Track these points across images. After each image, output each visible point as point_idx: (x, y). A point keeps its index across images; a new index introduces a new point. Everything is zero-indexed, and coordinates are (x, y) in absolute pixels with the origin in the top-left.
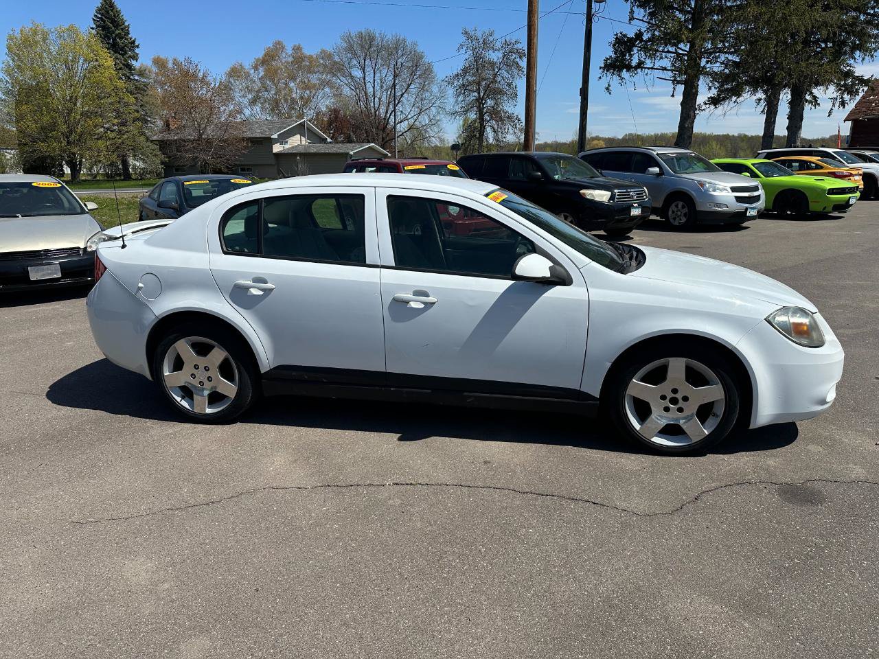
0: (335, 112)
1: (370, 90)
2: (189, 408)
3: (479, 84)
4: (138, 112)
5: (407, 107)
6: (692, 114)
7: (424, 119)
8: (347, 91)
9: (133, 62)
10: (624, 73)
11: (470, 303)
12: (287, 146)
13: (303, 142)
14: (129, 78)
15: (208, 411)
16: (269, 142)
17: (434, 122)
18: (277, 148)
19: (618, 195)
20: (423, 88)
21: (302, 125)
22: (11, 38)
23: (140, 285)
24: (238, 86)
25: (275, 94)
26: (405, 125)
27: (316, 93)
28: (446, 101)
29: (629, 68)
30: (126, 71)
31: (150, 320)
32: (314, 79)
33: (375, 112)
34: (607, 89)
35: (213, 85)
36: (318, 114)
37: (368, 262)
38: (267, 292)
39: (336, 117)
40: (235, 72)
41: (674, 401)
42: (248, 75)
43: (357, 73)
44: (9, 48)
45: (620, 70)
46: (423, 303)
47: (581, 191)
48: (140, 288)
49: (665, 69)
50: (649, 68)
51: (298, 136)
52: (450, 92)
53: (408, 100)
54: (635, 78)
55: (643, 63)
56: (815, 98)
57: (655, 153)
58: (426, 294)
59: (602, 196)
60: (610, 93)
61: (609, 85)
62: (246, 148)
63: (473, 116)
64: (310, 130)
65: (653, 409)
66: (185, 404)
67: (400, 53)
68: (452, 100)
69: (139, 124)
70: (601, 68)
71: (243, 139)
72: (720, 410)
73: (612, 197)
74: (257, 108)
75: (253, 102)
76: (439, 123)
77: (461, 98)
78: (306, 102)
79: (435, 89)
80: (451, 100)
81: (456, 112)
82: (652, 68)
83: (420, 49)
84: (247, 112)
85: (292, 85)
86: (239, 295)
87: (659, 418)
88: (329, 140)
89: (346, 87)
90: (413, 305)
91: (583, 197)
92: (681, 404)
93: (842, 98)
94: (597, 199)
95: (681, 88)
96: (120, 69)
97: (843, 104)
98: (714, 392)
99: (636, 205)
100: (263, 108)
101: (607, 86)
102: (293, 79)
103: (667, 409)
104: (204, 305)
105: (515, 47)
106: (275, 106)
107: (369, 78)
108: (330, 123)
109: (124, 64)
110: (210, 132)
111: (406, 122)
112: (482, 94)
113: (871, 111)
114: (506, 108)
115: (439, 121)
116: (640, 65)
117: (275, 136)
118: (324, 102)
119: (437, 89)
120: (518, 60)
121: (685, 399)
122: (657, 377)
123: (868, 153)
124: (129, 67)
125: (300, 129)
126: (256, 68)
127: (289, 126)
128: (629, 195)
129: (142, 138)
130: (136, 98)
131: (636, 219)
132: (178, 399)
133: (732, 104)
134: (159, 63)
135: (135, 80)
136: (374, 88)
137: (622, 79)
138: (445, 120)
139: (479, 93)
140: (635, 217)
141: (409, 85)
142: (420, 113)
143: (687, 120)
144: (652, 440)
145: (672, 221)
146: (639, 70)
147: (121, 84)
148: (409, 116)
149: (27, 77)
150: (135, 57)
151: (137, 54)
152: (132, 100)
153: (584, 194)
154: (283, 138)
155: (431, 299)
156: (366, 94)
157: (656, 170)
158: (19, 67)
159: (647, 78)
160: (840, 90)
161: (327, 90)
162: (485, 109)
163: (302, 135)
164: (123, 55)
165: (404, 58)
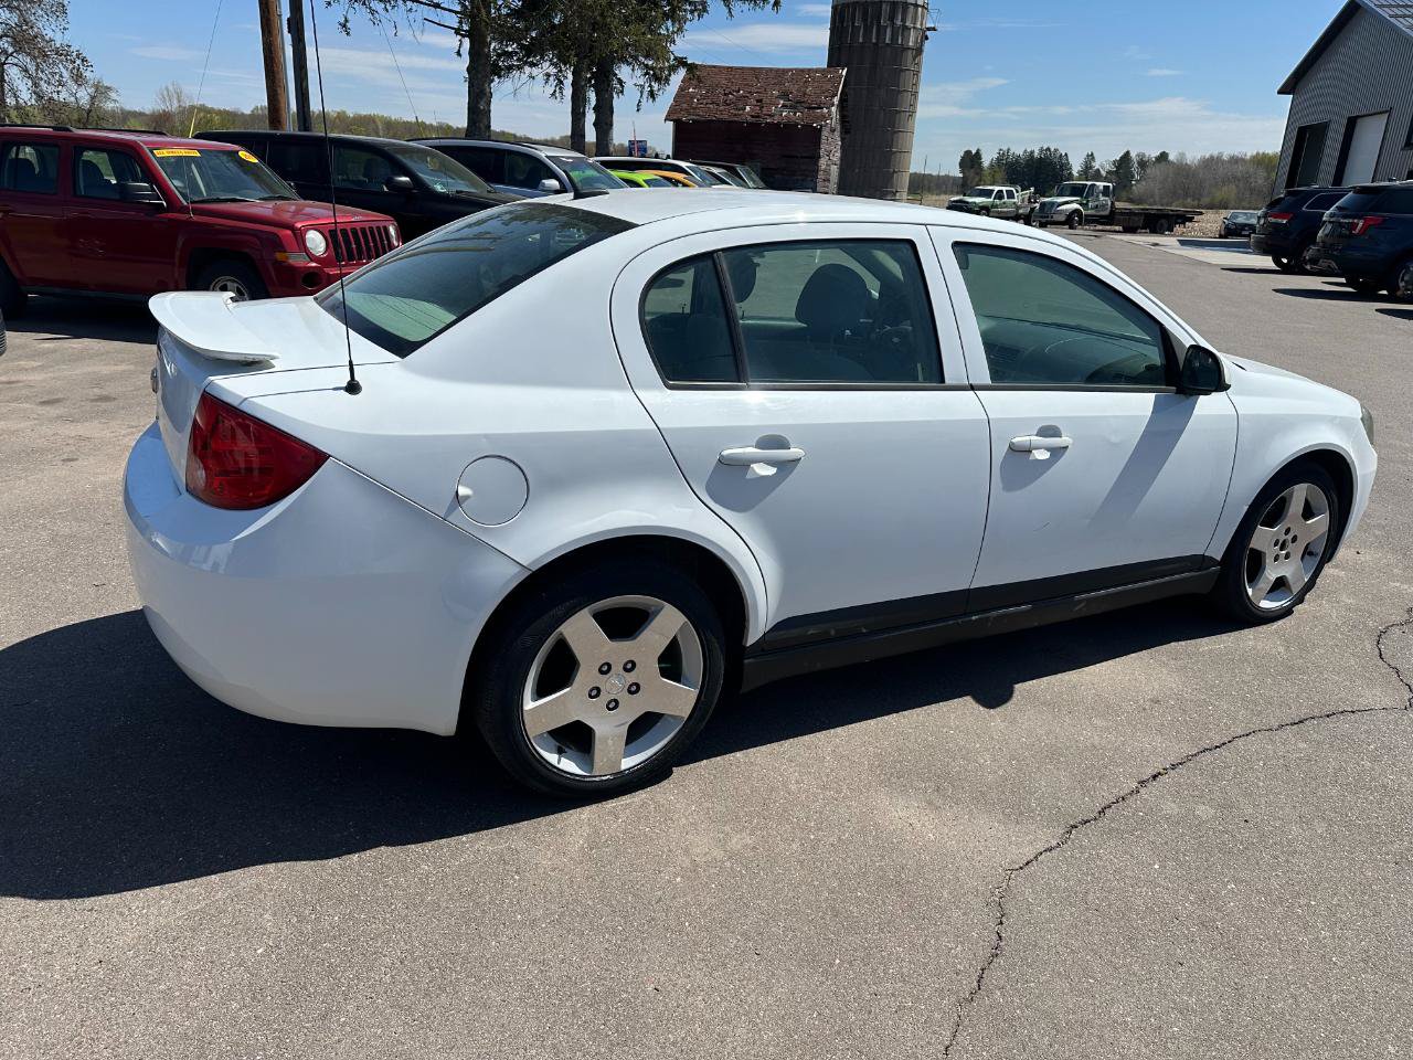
2: (578, 771)
6: (488, 90)
23: (463, 490)
31: (499, 579)
37: (949, 381)
38: (786, 467)
41: (1284, 545)
46: (1048, 449)
48: (461, 500)
49: (435, 5)
54: (393, 14)
56: (621, 82)
57: (543, 155)
58: (1052, 433)
60: (349, 34)
61: (346, 21)
65: (1266, 561)
66: (568, 765)
86: (729, 481)
87: (1270, 573)
90: (1037, 454)
92: (1290, 547)
93: (650, 86)
95: (467, 42)
97: (652, 95)
98: (1321, 523)
101: (342, 21)
103: (1277, 558)
104: (653, 517)
113: (694, 108)
114: (49, 34)
121: (1295, 539)
122: (1277, 515)
123: (715, 171)
132: (552, 758)
133: (524, 77)
137: (373, 12)
143: (481, 99)
144: (1261, 605)
155: (1063, 440)
157: (555, 183)
159: (411, 15)
160: (647, 73)
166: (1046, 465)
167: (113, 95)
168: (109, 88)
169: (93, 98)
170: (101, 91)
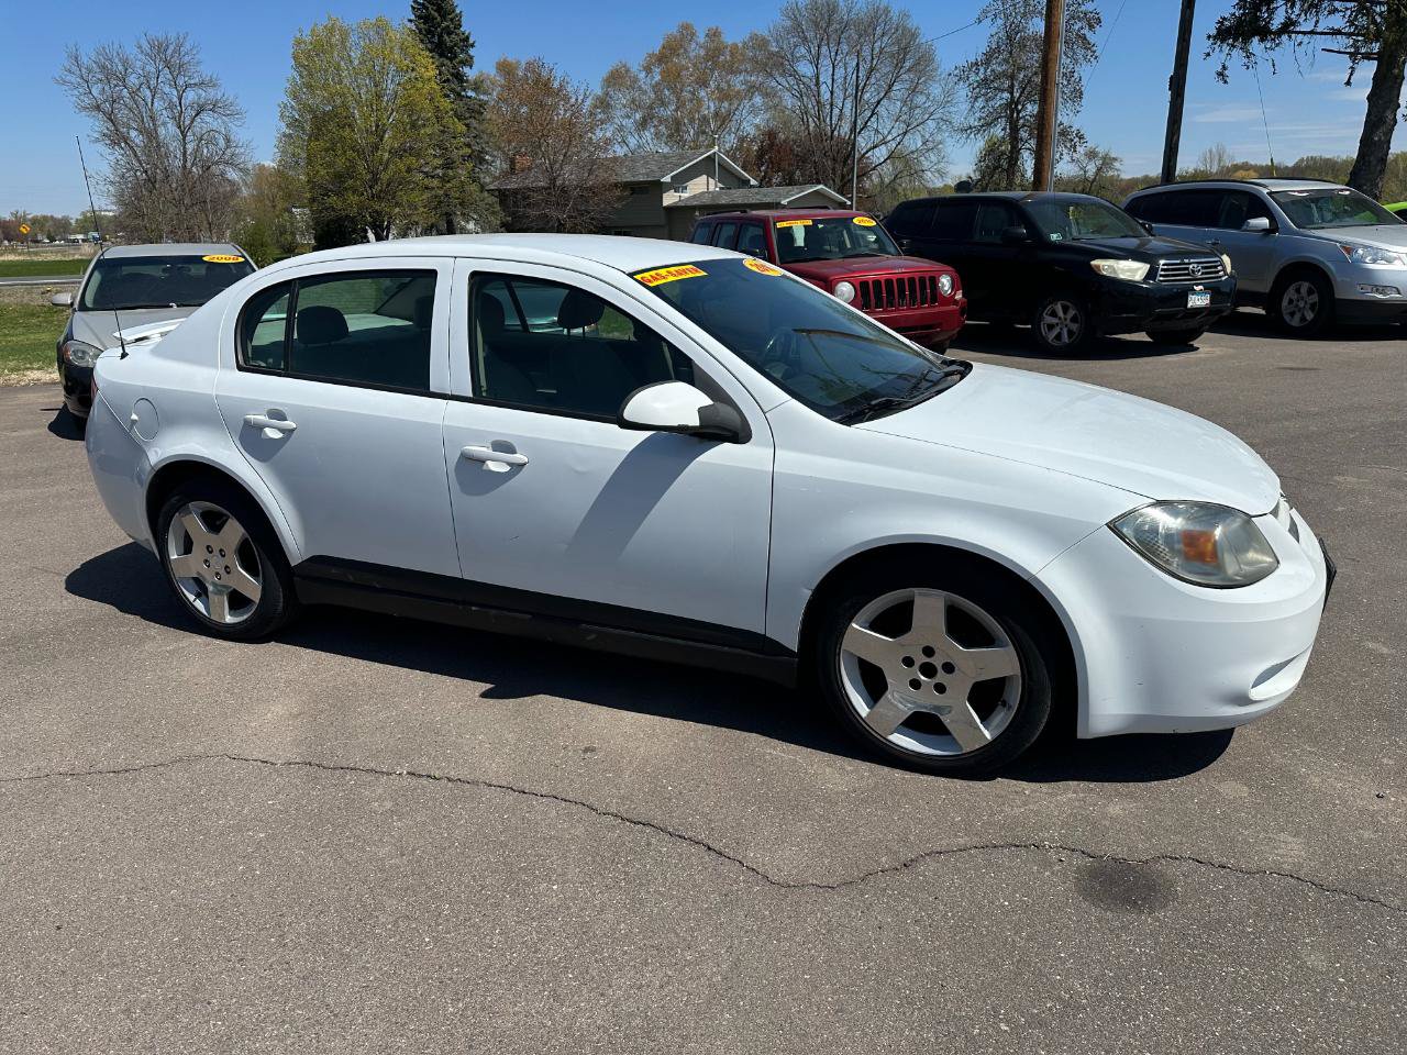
0: (771, 135)
1: (826, 96)
2: (205, 613)
3: (1012, 77)
4: (469, 146)
5: (887, 121)
7: (913, 142)
8: (789, 101)
9: (466, 70)
10: (1256, 45)
11: (579, 468)
12: (685, 195)
13: (712, 188)
14: (459, 94)
15: (229, 619)
16: (657, 188)
17: (930, 146)
18: (669, 199)
19: (1163, 270)
20: (914, 91)
21: (711, 159)
22: (298, 43)
23: (134, 417)
24: (621, 98)
25: (676, 110)
26: (881, 154)
27: (739, 105)
28: (952, 109)
29: (1264, 33)
30: (455, 85)
32: (738, 82)
33: (832, 132)
34: (1220, 74)
35: (573, 100)
36: (742, 140)
37: (432, 389)
38: (288, 434)
39: (772, 145)
40: (616, 78)
41: (929, 670)
42: (636, 80)
43: (805, 69)
44: (295, 58)
45: (1246, 40)
46: (509, 464)
47: (1092, 263)
48: (134, 422)
49: (1336, 32)
50: (1304, 33)
51: (705, 177)
52: (963, 91)
53: (889, 109)
54: (1276, 54)
55: (1294, 23)
57: (1265, 191)
58: (510, 449)
59: (1131, 270)
60: (1226, 82)
61: (1224, 68)
62: (619, 199)
63: (999, 131)
64: (724, 168)
65: (889, 680)
66: (200, 606)
67: (879, 31)
68: (965, 107)
69: (470, 165)
70: (1209, 37)
71: (616, 185)
72: (1015, 695)
73: (1151, 274)
74: (648, 135)
75: (643, 125)
76: (940, 146)
77: (980, 103)
78: (723, 119)
79: (936, 90)
80: (963, 108)
81: (970, 128)
82: (1312, 32)
83: (912, 24)
84: (632, 142)
85: (703, 93)
86: (251, 438)
87: (901, 700)
88: (753, 182)
89: (788, 94)
90: (492, 466)
91: (1094, 273)
92: (941, 677)
94: (1122, 277)
96: (448, 80)
98: (1001, 661)
99: (1201, 287)
100: (657, 135)
101: (1219, 69)
102: (705, 84)
103: (916, 684)
104: (207, 452)
105: (1083, 8)
106: (675, 131)
107: (825, 77)
108: (762, 152)
109: (452, 75)
110: (569, 175)
111: (883, 148)
112: (1017, 95)
115: (941, 143)
116: (1288, 27)
117: (667, 179)
118: (752, 122)
119: (940, 90)
120: (1085, 31)
121: (949, 668)
122: (895, 622)
124: (459, 77)
125: (707, 166)
126: (648, 70)
127: (691, 161)
128: (1187, 269)
129: (474, 188)
130: (467, 125)
131: (1201, 313)
134: (506, 68)
135: (467, 97)
136: (832, 93)
137: (1250, 55)
138: (950, 142)
139: (1012, 94)
140: (1197, 311)
141: (890, 87)
142: (905, 133)
144: (891, 738)
145: (1287, 318)
146: (1285, 37)
147: (446, 104)
148: (889, 138)
149: (317, 100)
150: (469, 62)
151: (472, 58)
152: (461, 128)
153: (1098, 267)
154: (680, 182)
155: (519, 457)
156: (818, 102)
157: (1264, 222)
158: (309, 86)
159: (1300, 51)
161: (758, 100)
162: (1021, 121)
163: (711, 175)
164: (451, 59)
165: (885, 39)
166: (504, 477)
167: (1117, 165)
168: (1115, 159)
169: (1099, 170)
170: (1108, 161)
